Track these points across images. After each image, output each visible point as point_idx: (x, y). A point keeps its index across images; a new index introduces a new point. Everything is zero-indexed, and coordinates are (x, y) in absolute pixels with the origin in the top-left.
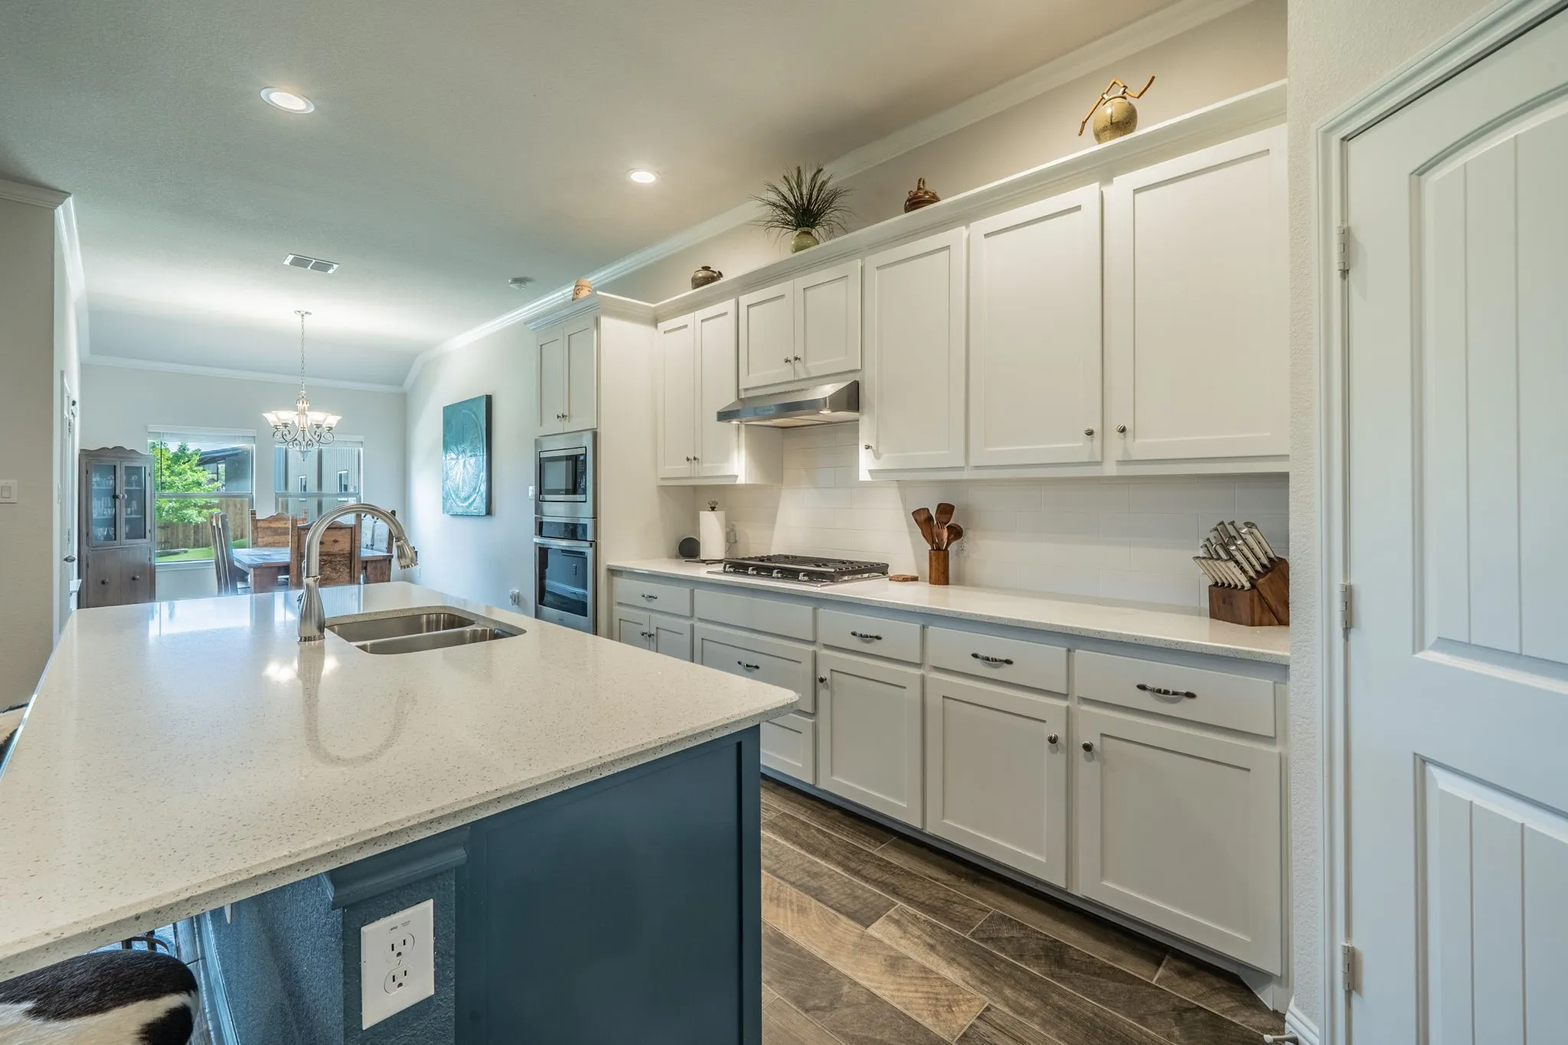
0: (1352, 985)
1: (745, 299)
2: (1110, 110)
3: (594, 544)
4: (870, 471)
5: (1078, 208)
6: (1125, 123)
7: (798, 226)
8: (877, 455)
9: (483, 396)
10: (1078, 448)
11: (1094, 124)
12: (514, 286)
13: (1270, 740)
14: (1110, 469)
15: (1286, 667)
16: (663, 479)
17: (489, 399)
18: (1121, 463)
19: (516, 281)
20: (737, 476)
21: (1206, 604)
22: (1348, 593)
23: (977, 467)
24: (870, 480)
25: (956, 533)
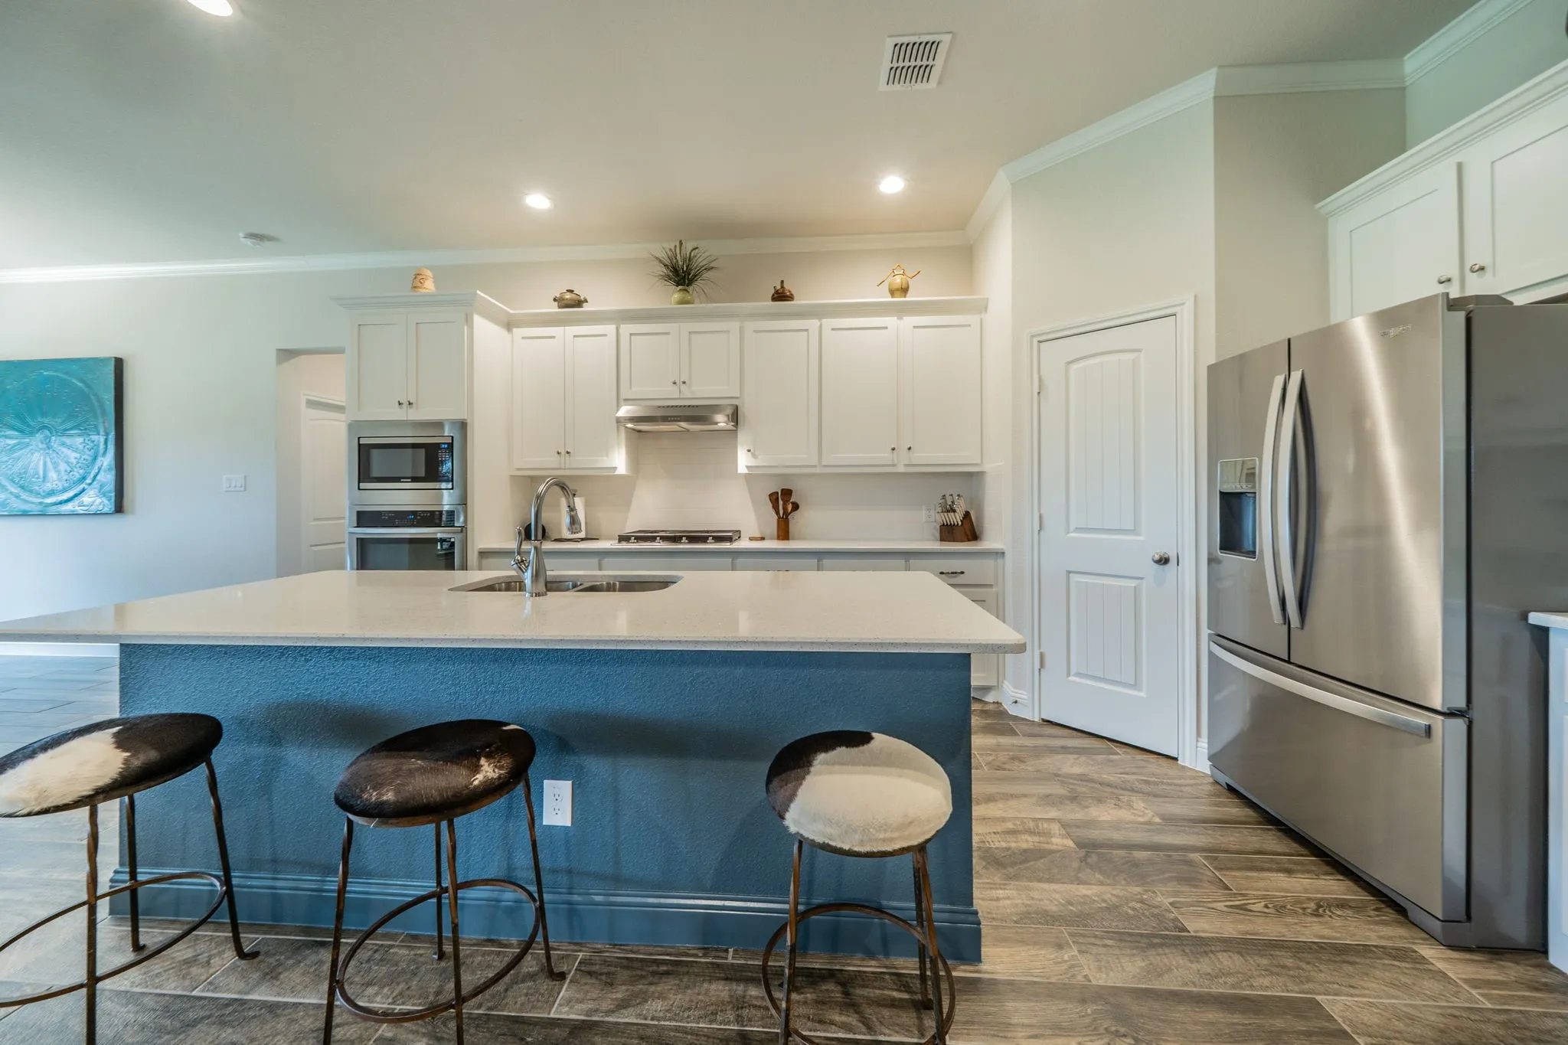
0: (1042, 665)
1: (627, 329)
2: (898, 280)
3: (463, 529)
4: (747, 467)
5: (886, 328)
6: (904, 290)
7: (678, 284)
8: (754, 456)
9: (109, 359)
10: (885, 456)
11: (889, 285)
12: (249, 242)
13: (991, 586)
14: (901, 469)
15: (1003, 553)
16: (518, 469)
17: (119, 364)
18: (906, 465)
19: (252, 236)
20: (615, 468)
21: (938, 535)
22: (1041, 517)
23: (825, 466)
24: (747, 472)
25: (796, 507)
